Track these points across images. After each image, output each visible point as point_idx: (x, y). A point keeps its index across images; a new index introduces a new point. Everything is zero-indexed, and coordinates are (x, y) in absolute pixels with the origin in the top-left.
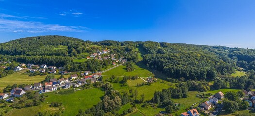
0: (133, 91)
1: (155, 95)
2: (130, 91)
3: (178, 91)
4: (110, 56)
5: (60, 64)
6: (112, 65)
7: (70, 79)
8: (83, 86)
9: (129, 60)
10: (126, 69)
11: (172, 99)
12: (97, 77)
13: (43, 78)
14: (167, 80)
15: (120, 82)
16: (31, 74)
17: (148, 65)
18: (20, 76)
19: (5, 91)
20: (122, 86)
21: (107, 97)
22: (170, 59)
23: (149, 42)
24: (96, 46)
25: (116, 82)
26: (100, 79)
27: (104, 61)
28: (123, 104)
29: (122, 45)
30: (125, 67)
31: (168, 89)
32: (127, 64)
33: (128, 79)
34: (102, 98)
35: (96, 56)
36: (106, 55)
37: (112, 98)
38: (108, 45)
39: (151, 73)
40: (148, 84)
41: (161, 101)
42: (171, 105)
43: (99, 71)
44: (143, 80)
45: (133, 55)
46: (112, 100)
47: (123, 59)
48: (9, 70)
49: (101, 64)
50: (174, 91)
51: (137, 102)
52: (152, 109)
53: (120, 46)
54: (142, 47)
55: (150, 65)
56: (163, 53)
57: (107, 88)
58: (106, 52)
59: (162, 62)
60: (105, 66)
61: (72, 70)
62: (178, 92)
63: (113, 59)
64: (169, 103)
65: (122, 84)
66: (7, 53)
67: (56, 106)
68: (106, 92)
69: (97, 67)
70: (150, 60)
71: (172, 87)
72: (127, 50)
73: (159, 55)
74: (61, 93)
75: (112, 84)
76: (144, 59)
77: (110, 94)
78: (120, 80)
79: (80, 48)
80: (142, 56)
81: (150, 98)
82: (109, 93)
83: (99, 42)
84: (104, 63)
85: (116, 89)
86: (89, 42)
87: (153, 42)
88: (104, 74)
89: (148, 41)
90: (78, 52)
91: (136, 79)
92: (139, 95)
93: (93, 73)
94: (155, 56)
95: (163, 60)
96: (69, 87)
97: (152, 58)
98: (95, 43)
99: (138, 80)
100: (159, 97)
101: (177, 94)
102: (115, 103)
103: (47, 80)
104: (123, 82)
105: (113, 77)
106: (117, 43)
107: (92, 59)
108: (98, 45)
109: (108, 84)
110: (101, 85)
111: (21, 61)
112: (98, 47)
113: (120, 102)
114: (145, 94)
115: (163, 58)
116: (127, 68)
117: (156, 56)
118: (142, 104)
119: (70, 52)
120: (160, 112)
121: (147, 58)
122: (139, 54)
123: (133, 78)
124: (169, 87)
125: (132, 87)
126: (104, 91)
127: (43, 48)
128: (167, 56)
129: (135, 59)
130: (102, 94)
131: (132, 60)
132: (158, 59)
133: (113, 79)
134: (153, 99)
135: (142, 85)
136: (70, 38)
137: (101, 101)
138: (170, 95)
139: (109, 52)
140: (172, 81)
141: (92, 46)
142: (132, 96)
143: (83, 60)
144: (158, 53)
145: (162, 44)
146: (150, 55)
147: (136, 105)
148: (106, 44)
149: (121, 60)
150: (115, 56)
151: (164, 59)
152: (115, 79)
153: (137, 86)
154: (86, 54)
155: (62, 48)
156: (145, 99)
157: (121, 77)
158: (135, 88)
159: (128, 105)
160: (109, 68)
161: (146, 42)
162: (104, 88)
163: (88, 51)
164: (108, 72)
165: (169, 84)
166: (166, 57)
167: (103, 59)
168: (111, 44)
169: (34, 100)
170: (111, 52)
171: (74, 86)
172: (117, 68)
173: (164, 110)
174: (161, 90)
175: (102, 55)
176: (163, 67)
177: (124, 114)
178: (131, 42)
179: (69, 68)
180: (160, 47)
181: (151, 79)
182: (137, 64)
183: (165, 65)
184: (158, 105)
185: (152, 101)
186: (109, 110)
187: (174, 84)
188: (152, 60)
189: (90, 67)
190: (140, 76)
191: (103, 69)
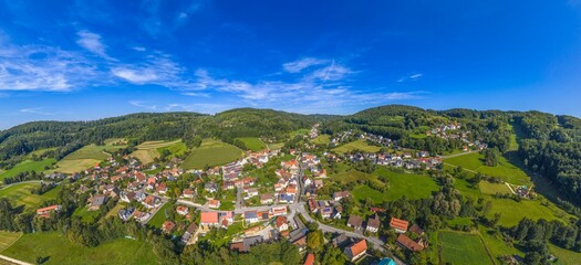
0: (484, 202)
1: (521, 223)
2: (480, 201)
3: (570, 234)
4: (461, 135)
5: (395, 137)
6: (462, 149)
7: (402, 156)
8: (415, 170)
9: (491, 145)
10: (484, 161)
11: (549, 244)
12: (435, 163)
13: (378, 149)
15: (467, 180)
16: (370, 143)
17: (526, 161)
18: (360, 144)
19: (352, 153)
20: (469, 187)
21: (441, 195)
22: (577, 157)
23: (534, 113)
24: (440, 117)
25: (461, 178)
26: (439, 167)
27: (450, 142)
28: (461, 214)
29: (482, 117)
30: (483, 157)
31: (551, 223)
32: (487, 152)
33: (483, 178)
34: (434, 194)
35: (438, 133)
36: (454, 132)
37: (448, 199)
38: (458, 116)
39: (529, 178)
40: (517, 199)
41: (526, 239)
42: (540, 253)
43: (440, 154)
44: (509, 188)
45: (500, 138)
46: (447, 203)
47: (482, 142)
49: (444, 144)
50: (562, 230)
51: (483, 221)
52: (503, 244)
53: (478, 118)
54: (520, 124)
55: (530, 164)
56: (564, 141)
57: (446, 182)
58: (454, 128)
59: (556, 161)
60: (450, 149)
61: (407, 146)
62: (567, 236)
63: (464, 140)
64: (539, 249)
65: (471, 185)
67: (383, 180)
68: (442, 187)
69: (438, 149)
70: (532, 151)
71: (561, 220)
72: (491, 126)
73: (554, 144)
74: (390, 169)
75: (454, 179)
76: (520, 148)
77: (448, 192)
78: (469, 177)
79: (419, 120)
80: (518, 141)
81: (509, 226)
82: (445, 191)
83: (444, 112)
84: (449, 144)
85: (459, 188)
86: (430, 111)
87: (542, 114)
88: (447, 161)
89: (532, 112)
90: (417, 124)
91: (497, 182)
92: (493, 212)
93: (431, 156)
94: (544, 146)
95: (560, 156)
96: (399, 165)
97: (539, 148)
98: (440, 113)
99: (500, 185)
100: (526, 229)
101: (564, 238)
102: (450, 209)
103: (381, 152)
104: (473, 182)
105: (458, 168)
106: (474, 114)
107: (432, 136)
108: (444, 116)
109: (449, 177)
110: (439, 176)
111: (364, 130)
112: (443, 118)
113: (458, 209)
114: (503, 215)
115: (562, 151)
116: (486, 159)
117: (548, 146)
118: (491, 229)
119: (406, 124)
120: (514, 256)
121: (528, 148)
122: (513, 137)
123: (492, 180)
124: (555, 218)
125: (486, 194)
126: (441, 185)
127: (382, 118)
128: (572, 149)
129: (503, 145)
130: (437, 188)
131: (498, 146)
132: (550, 152)
133: (457, 172)
134: (513, 228)
135: (505, 197)
136: (408, 107)
137: (432, 197)
138: (550, 235)
139: (459, 127)
140: (566, 208)
141: (435, 117)
142: (479, 210)
143: (422, 136)
144: (551, 138)
145: (562, 120)
146: (535, 141)
147: (479, 226)
148: (455, 115)
149: (477, 143)
150: (468, 135)
151: (563, 155)
152: (461, 173)
153: (494, 196)
154: (426, 127)
155: (399, 119)
156: (499, 223)
157: (471, 172)
158: (490, 199)
159: (468, 220)
160: (456, 154)
161: (527, 114)
162: (441, 181)
163: (428, 124)
164: (453, 159)
165: (557, 212)
166: (568, 150)
167: (449, 139)
168: (464, 115)
169: (367, 167)
170: (462, 128)
171: (405, 166)
173: (523, 255)
174: (536, 219)
175: (448, 132)
176: (558, 172)
177: (456, 228)
178: (499, 112)
179: (404, 143)
180: (556, 127)
181: (525, 191)
182: (506, 155)
183: (562, 170)
184: (517, 242)
185: (510, 232)
186: (438, 213)
187: (568, 216)
188: (536, 152)
189: (429, 147)
190: (505, 180)
191: (447, 153)
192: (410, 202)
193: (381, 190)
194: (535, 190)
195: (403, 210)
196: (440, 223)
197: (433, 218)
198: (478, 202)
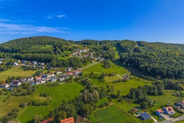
0: (110, 87)
1: (131, 91)
2: (108, 87)
3: (154, 89)
4: (90, 54)
5: (47, 61)
6: (91, 62)
7: (55, 74)
8: (66, 81)
9: (106, 58)
10: (104, 66)
11: (148, 96)
12: (78, 73)
13: (34, 72)
14: (143, 78)
15: (98, 78)
16: (25, 69)
17: (124, 63)
18: (17, 70)
19: (7, 82)
20: (100, 82)
21: (86, 91)
22: (147, 58)
23: (126, 41)
24: (77, 45)
25: (94, 78)
26: (80, 75)
27: (84, 59)
28: (101, 97)
29: (100, 44)
30: (103, 64)
31: (144, 87)
32: (105, 62)
33: (105, 75)
34: (82, 91)
35: (77, 55)
36: (85, 54)
37: (91, 92)
38: (87, 44)
39: (127, 70)
40: (124, 81)
41: (136, 97)
42: (146, 101)
43: (80, 67)
44: (119, 77)
45: (110, 54)
46: (91, 94)
47: (101, 57)
48: (9, 65)
49: (81, 61)
50: (150, 88)
51: (113, 97)
52: (127, 104)
53: (98, 45)
54: (119, 46)
55: (127, 64)
56: (140, 52)
57: (87, 83)
58: (86, 51)
59: (138, 61)
60: (85, 64)
61: (57, 66)
62: (153, 90)
63: (92, 57)
64: (144, 100)
65: (100, 80)
66: (7, 51)
67: (44, 96)
68: (85, 86)
69: (78, 64)
70: (126, 58)
71: (148, 84)
72: (105, 48)
73: (136, 53)
74: (48, 85)
75: (91, 80)
76: (120, 57)
77: (89, 88)
78: (98, 76)
79: (63, 47)
80: (119, 54)
81: (126, 94)
82: (88, 88)
83: (79, 42)
85: (95, 84)
86: (71, 41)
87: (130, 41)
88: (84, 70)
89: (125, 40)
90: (62, 50)
91: (113, 75)
92: (115, 90)
93: (74, 69)
94: (131, 55)
95: (139, 58)
96: (54, 80)
97: (129, 56)
98: (77, 43)
99: (115, 76)
100: (134, 93)
101: (152, 91)
102: (94, 97)
103: (38, 74)
104: (101, 78)
105: (92, 73)
106: (96, 42)
107: (73, 57)
108: (79, 44)
109: (88, 79)
110: (82, 80)
111: (17, 58)
112: (79, 46)
113: (98, 95)
114: (121, 90)
115: (140, 56)
116: (105, 66)
117: (133, 55)
118: (118, 99)
119: (55, 51)
120: (135, 108)
121: (124, 57)
122: (117, 53)
123: (110, 75)
124: (144, 84)
125: (109, 83)
127: (34, 47)
128: (144, 55)
129: (112, 57)
130: (82, 88)
131: (110, 58)
132: (134, 57)
133: (91, 75)
134: (128, 94)
135: (119, 81)
136: (55, 38)
137: (81, 94)
138: (146, 92)
139: (88, 50)
140: (148, 79)
141: (74, 45)
142: (109, 91)
143: (66, 58)
144: (134, 51)
145: (139, 43)
146: (127, 53)
147: (112, 100)
148: (86, 43)
149: (99, 58)
150: (94, 54)
152: (94, 75)
153: (114, 82)
154: (69, 52)
155: (49, 47)
156: (121, 95)
157: (99, 74)
158: (112, 84)
159: (105, 99)
160: (89, 65)
161: (123, 41)
162: (84, 83)
163: (70, 50)
164: (87, 69)
165: (144, 81)
166: (142, 55)
167: (83, 57)
168: (90, 43)
169: (28, 90)
170: (90, 51)
171: (58, 80)
173: (139, 105)
174: (136, 87)
175: (82, 54)
176: (140, 65)
177: (101, 106)
178: (109, 41)
179: (54, 64)
180: (137, 46)
181: (127, 76)
182: (114, 62)
184: (133, 100)
185: (127, 97)
186: (88, 102)
187: (150, 82)
188: (128, 58)
189: (72, 64)
190: (117, 73)
191: (83, 65)
192: (69, 103)
193: (45, 104)
195: (67, 111)
196: (92, 108)
197: (86, 107)
198: (107, 88)
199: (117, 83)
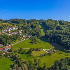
0: (37, 61)
1: (55, 63)
4: (18, 32)
6: (20, 39)
9: (33, 35)
10: (31, 42)
11: (68, 66)
12: (7, 49)
14: (64, 51)
15: (26, 53)
17: (49, 39)
20: (28, 56)
21: (16, 66)
22: (67, 34)
23: (50, 20)
24: (6, 24)
25: (23, 53)
26: (10, 51)
27: (13, 36)
29: (28, 23)
30: (30, 41)
31: (65, 59)
32: (32, 38)
33: (33, 50)
34: (12, 66)
35: (6, 32)
36: (15, 31)
37: (20, 66)
38: (16, 22)
39: (51, 45)
40: (49, 54)
43: (9, 44)
44: (45, 51)
45: (37, 31)
46: (20, 68)
47: (29, 34)
49: (11, 38)
51: (40, 69)
53: (26, 23)
54: (44, 25)
55: (51, 40)
56: (61, 29)
57: (16, 58)
58: (15, 29)
59: (60, 37)
60: (14, 40)
63: (20, 34)
65: (28, 55)
68: (15, 61)
69: (8, 41)
70: (50, 35)
71: (68, 57)
72: (32, 27)
73: (58, 31)
75: (20, 55)
76: (46, 34)
77: (19, 63)
80: (44, 32)
81: (50, 66)
82: (17, 62)
83: (9, 20)
84: (13, 37)
85: (23, 59)
87: (53, 20)
88: (14, 46)
89: (49, 20)
91: (40, 50)
92: (42, 63)
93: (4, 46)
94: (54, 32)
95: (61, 35)
97: (53, 33)
98: (6, 21)
99: (41, 51)
100: (58, 65)
104: (29, 53)
105: (20, 49)
106: (24, 21)
107: (3, 34)
108: (8, 23)
109: (17, 55)
110: (11, 56)
112: (8, 24)
113: (27, 69)
114: (47, 63)
115: (61, 33)
116: (32, 42)
117: (56, 32)
121: (48, 34)
122: (42, 30)
123: (37, 50)
124: (66, 57)
125: (37, 57)
126: (14, 60)
128: (65, 32)
129: (38, 34)
131: (36, 35)
132: (57, 34)
133: (20, 51)
134: (53, 66)
135: (44, 55)
138: (67, 63)
139: (17, 28)
140: (68, 52)
141: (3, 24)
142: (36, 65)
144: (57, 29)
145: (60, 22)
146: (51, 31)
148: (15, 22)
149: (27, 35)
150: (22, 32)
151: (62, 34)
152: (22, 51)
153: (40, 56)
156: (47, 67)
157: (27, 49)
158: (39, 58)
160: (18, 42)
161: (47, 21)
162: (13, 58)
164: (16, 45)
165: (65, 54)
166: (63, 32)
167: (12, 35)
168: (19, 22)
170: (19, 29)
172: (24, 42)
174: (59, 60)
175: (12, 31)
176: (61, 41)
178: (35, 20)
180: (58, 25)
181: (51, 50)
182: (40, 38)
183: (62, 39)
188: (52, 35)
189: (2, 41)
190: (43, 48)
191: (13, 42)
194: (55, 49)
198: (34, 61)
199: (44, 57)
